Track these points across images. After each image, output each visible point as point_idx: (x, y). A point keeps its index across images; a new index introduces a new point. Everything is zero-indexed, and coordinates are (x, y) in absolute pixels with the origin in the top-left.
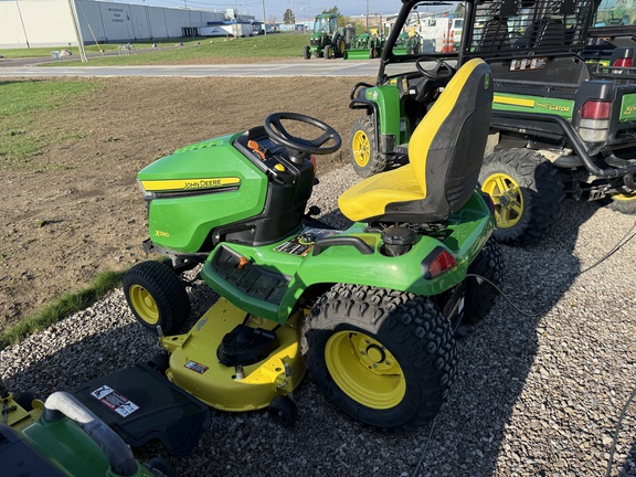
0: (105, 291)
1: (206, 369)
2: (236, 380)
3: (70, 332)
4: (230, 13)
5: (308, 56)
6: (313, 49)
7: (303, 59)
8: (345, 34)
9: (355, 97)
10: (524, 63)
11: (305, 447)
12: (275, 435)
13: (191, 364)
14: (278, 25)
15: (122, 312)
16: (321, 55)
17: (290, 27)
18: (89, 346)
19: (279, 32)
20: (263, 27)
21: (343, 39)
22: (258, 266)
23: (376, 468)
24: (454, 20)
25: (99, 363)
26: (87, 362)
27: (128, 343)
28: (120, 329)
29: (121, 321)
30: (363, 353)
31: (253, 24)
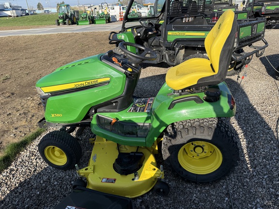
0: (15, 155)
1: (115, 180)
2: (135, 181)
3: (6, 184)
4: (7, 5)
5: (59, 24)
6: (61, 21)
7: (56, 26)
8: (74, 13)
9: (111, 38)
10: (187, 19)
11: (178, 202)
12: (161, 202)
13: (104, 180)
14: (35, 11)
15: (35, 164)
16: (65, 24)
17: (41, 11)
18: (25, 188)
19: (36, 14)
20: (27, 12)
21: (74, 16)
22: (121, 122)
23: (214, 201)
24: (122, 7)
25: (38, 196)
26: (30, 197)
27: (49, 179)
28: (39, 173)
29: (37, 169)
30: (192, 151)
31: (21, 10)
